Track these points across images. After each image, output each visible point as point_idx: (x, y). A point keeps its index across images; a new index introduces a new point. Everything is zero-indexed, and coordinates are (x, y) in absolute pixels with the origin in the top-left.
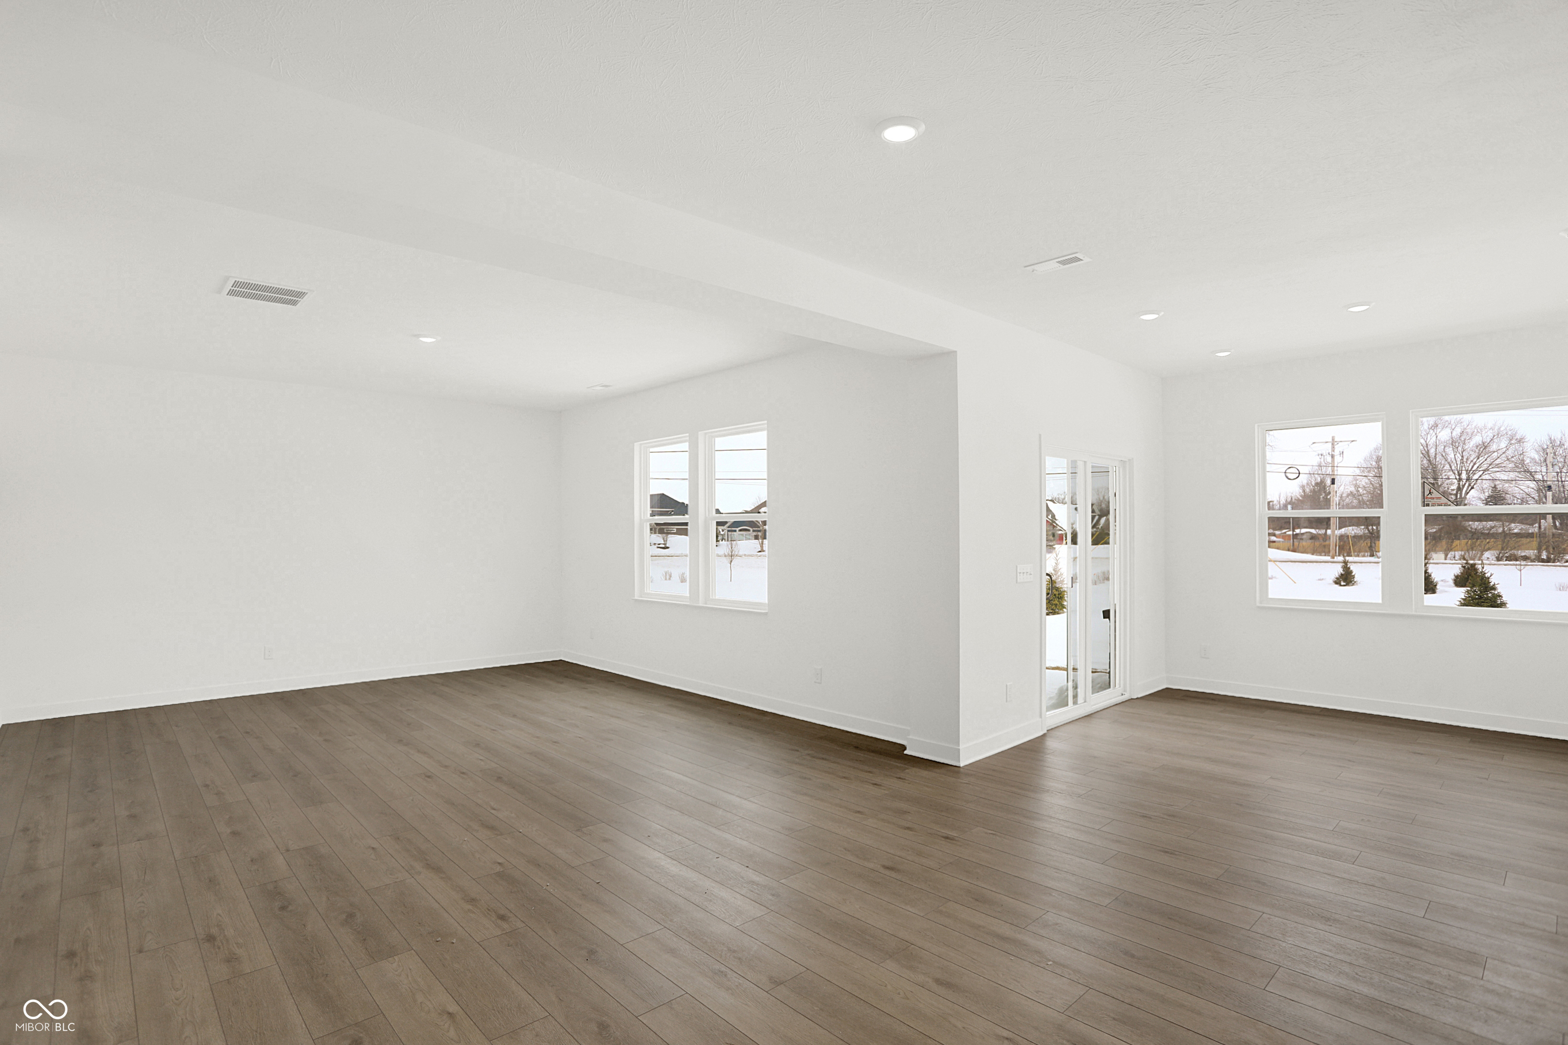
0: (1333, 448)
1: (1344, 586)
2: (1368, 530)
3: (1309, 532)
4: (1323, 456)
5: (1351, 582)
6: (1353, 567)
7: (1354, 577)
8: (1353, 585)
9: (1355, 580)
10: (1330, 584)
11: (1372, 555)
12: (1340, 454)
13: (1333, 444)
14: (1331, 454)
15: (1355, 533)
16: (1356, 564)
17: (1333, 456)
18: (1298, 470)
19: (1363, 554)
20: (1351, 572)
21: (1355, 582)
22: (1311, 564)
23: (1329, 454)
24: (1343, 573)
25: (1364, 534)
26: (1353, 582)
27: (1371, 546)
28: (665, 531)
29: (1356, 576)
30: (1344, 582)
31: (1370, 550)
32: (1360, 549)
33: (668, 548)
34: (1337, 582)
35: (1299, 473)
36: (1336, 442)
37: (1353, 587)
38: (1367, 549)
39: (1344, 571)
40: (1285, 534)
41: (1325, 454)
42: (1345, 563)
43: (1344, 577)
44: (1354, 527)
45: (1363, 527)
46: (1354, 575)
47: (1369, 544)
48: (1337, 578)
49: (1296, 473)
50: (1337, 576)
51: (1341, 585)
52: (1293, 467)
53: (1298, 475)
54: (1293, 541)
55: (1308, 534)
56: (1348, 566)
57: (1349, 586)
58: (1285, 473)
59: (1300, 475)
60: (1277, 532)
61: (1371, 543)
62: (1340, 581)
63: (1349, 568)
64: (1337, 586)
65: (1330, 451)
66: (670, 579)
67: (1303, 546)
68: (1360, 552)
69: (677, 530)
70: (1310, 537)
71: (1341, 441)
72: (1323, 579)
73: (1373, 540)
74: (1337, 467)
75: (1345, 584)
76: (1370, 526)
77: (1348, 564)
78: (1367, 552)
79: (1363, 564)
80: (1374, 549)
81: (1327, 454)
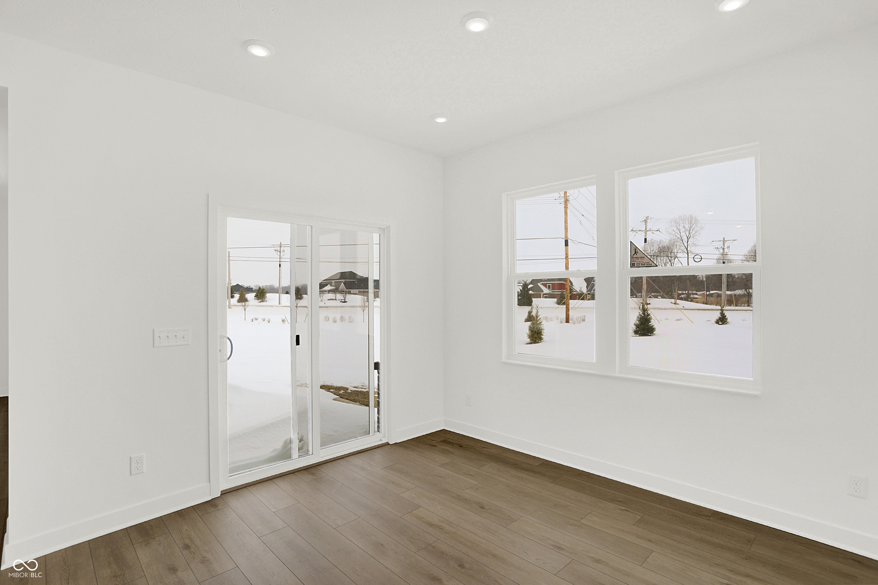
0: (724, 244)
1: (721, 324)
2: (747, 292)
3: (717, 293)
4: (718, 249)
5: (725, 322)
6: (726, 313)
7: (727, 319)
8: (726, 324)
9: (728, 321)
10: (713, 323)
11: (748, 306)
12: (728, 248)
13: (723, 242)
14: (722, 247)
15: (740, 293)
16: (734, 311)
17: (723, 249)
18: (701, 256)
19: (743, 305)
20: (725, 316)
21: (728, 322)
22: (708, 311)
23: (721, 247)
24: (721, 317)
25: (744, 293)
26: (726, 322)
27: (748, 301)
28: (352, 292)
29: (728, 319)
30: (721, 322)
31: (747, 302)
32: (742, 302)
33: (346, 302)
34: (717, 322)
35: (702, 258)
36: (725, 241)
37: (726, 325)
38: (746, 302)
39: (721, 315)
40: (704, 294)
41: (719, 248)
42: (722, 310)
43: (721, 319)
44: (739, 290)
45: (744, 290)
46: (727, 318)
47: (747, 300)
48: (717, 320)
49: (700, 258)
50: (718, 319)
51: (719, 324)
52: (698, 255)
53: (701, 259)
54: (706, 298)
55: (716, 294)
56: (724, 313)
57: (724, 324)
58: (694, 258)
59: (702, 259)
60: (698, 293)
61: (748, 299)
62: (719, 322)
63: (724, 314)
64: (717, 324)
65: (722, 246)
66: (328, 321)
67: (711, 301)
68: (742, 304)
69: (358, 292)
70: (717, 295)
71: (728, 240)
72: (710, 321)
73: (749, 297)
74: (726, 255)
75: (721, 323)
76: (747, 289)
77: (724, 311)
78: (746, 304)
79: (738, 311)
80: (750, 302)
81: (720, 247)
